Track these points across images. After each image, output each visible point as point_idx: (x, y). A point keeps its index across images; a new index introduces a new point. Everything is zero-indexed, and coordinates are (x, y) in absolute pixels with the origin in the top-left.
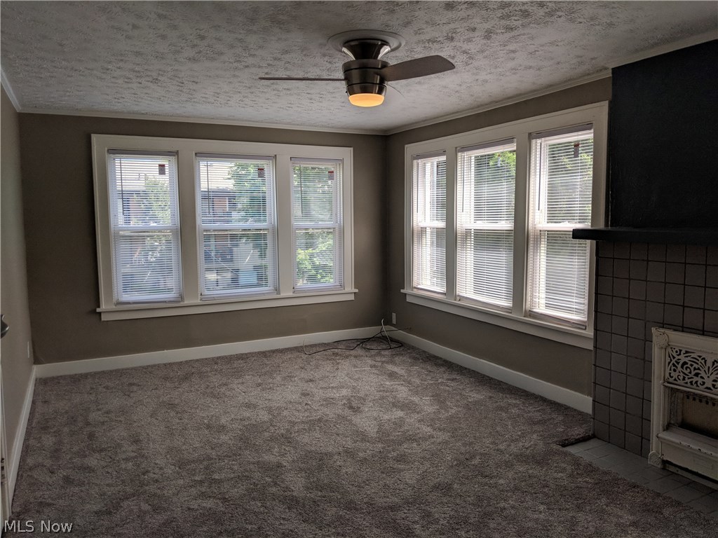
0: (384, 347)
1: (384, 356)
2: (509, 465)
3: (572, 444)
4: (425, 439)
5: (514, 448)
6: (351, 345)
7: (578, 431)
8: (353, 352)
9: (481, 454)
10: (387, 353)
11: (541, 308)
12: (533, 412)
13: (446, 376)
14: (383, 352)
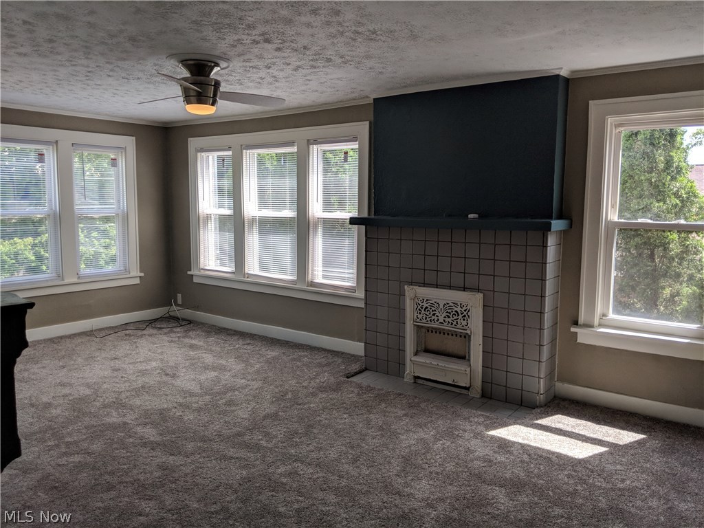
0: (174, 325)
1: (178, 332)
2: (314, 394)
3: (353, 376)
4: (243, 388)
5: (313, 384)
6: (141, 326)
7: (355, 367)
8: (144, 332)
9: (291, 391)
10: (178, 329)
11: (319, 279)
12: (319, 358)
13: (241, 342)
14: (175, 330)
